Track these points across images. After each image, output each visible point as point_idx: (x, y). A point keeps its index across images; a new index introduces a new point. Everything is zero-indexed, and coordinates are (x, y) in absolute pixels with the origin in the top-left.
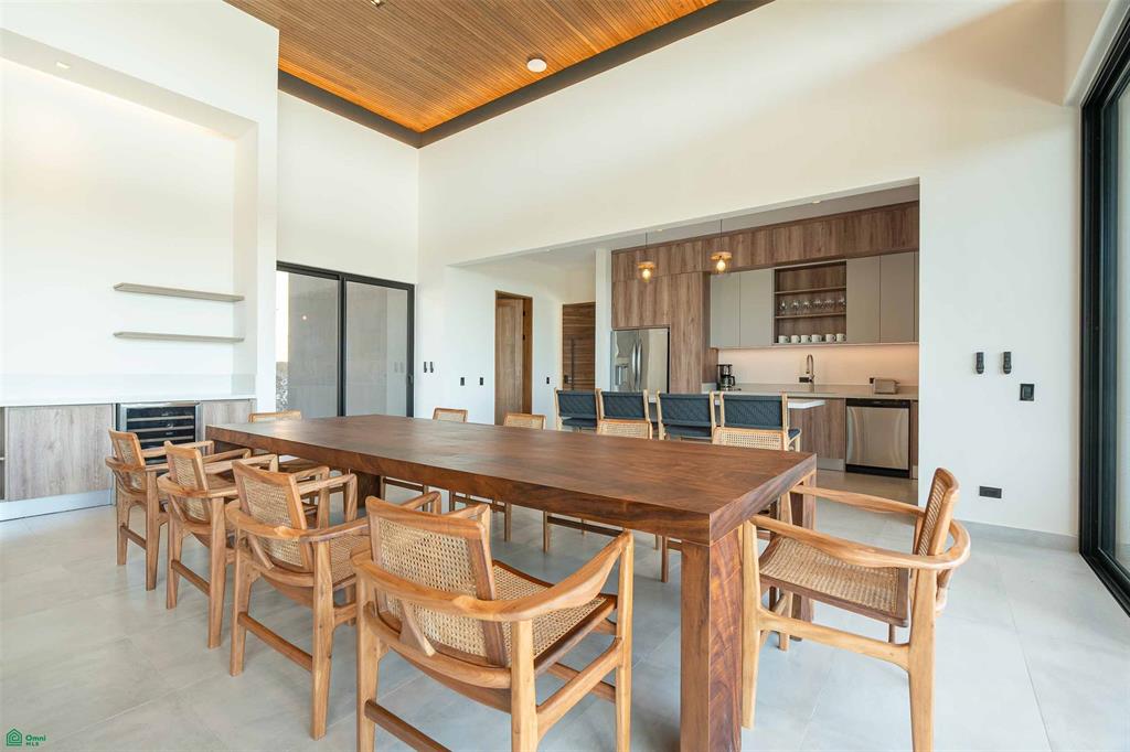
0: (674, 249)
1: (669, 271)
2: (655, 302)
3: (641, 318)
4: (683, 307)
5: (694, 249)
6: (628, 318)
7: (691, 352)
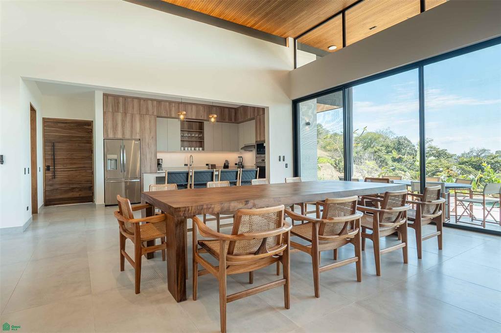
0: (142, 102)
1: (140, 112)
2: (132, 127)
3: (123, 134)
4: (147, 131)
5: (152, 104)
6: (115, 132)
7: (152, 153)
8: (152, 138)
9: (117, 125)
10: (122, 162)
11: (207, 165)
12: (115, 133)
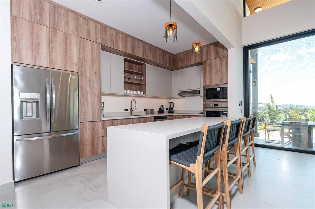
0: (81, 20)
3: (51, 61)
4: (89, 63)
5: (95, 27)
6: (35, 56)
7: (95, 94)
8: (95, 73)
9: (39, 44)
10: (48, 107)
11: (145, 110)
12: (35, 58)
